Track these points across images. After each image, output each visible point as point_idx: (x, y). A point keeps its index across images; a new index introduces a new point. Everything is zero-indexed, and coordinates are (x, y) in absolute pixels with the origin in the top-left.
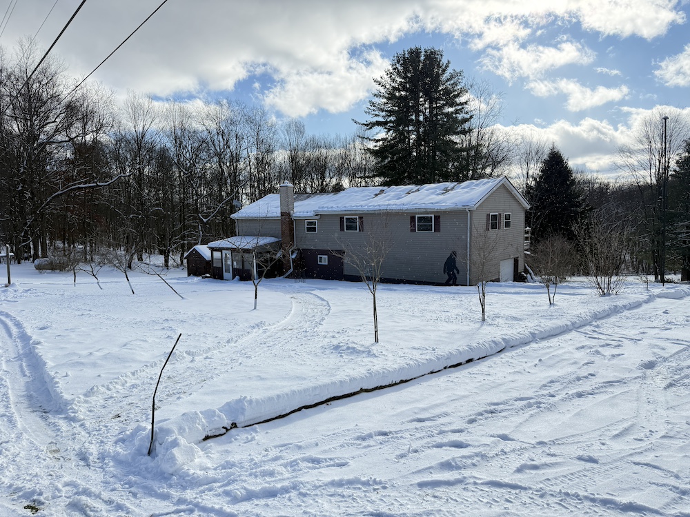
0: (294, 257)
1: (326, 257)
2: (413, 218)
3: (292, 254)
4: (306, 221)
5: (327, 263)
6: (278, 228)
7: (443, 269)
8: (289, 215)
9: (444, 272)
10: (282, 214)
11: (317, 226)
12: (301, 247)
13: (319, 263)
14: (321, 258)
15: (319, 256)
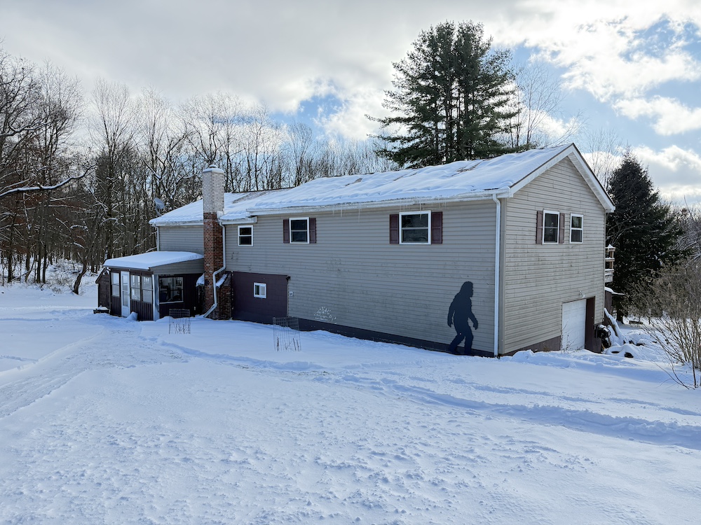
0: (219, 284)
1: (264, 285)
2: (394, 218)
3: (217, 281)
4: (239, 227)
5: (265, 297)
6: (199, 239)
7: (446, 317)
8: (214, 216)
9: (449, 324)
10: (206, 216)
11: (252, 235)
12: (233, 269)
13: (256, 296)
14: (258, 287)
15: (255, 284)
